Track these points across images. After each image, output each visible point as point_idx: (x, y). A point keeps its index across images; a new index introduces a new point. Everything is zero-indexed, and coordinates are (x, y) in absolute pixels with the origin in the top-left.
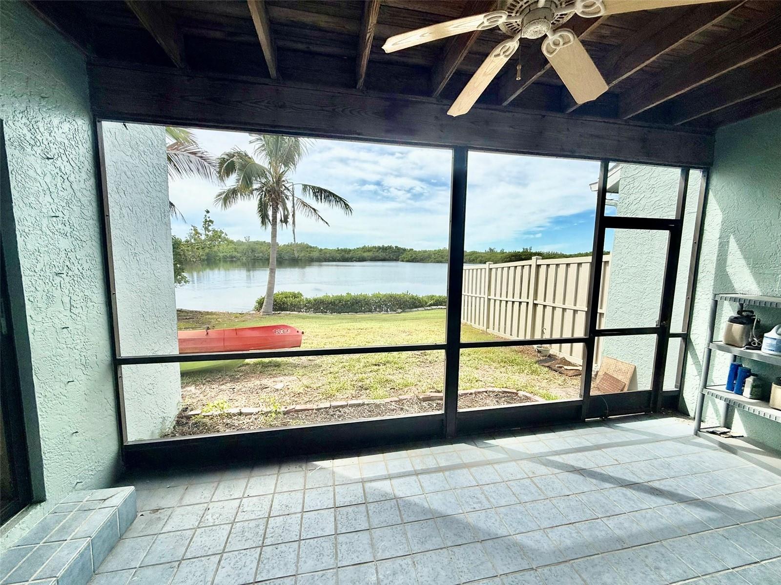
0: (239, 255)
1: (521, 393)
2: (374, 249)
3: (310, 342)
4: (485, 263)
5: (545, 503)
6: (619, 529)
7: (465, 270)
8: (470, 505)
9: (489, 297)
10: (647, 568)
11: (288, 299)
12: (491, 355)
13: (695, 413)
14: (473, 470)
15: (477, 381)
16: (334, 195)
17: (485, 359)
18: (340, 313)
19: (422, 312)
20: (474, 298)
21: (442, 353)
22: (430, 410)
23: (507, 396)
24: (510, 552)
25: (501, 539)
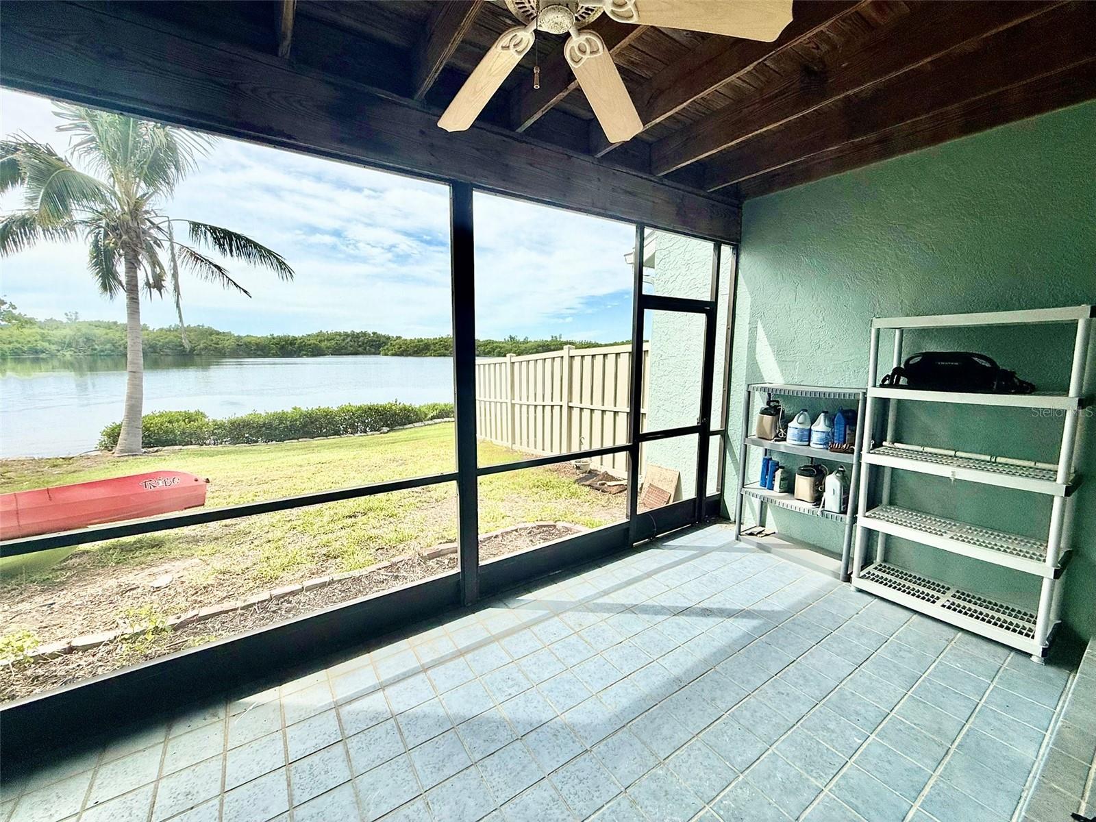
0: (53, 347)
1: (559, 525)
2: (338, 337)
3: (226, 494)
4: (505, 356)
5: (595, 660)
6: (675, 667)
7: (479, 365)
8: (504, 692)
9: (513, 402)
10: (704, 703)
11: (176, 425)
12: (520, 480)
13: (735, 516)
14: (503, 642)
15: (503, 518)
16: (256, 245)
17: (512, 487)
18: (282, 440)
19: (420, 429)
20: (493, 404)
21: (453, 484)
22: (440, 570)
23: (544, 532)
24: (558, 740)
25: (547, 724)
